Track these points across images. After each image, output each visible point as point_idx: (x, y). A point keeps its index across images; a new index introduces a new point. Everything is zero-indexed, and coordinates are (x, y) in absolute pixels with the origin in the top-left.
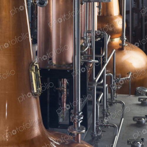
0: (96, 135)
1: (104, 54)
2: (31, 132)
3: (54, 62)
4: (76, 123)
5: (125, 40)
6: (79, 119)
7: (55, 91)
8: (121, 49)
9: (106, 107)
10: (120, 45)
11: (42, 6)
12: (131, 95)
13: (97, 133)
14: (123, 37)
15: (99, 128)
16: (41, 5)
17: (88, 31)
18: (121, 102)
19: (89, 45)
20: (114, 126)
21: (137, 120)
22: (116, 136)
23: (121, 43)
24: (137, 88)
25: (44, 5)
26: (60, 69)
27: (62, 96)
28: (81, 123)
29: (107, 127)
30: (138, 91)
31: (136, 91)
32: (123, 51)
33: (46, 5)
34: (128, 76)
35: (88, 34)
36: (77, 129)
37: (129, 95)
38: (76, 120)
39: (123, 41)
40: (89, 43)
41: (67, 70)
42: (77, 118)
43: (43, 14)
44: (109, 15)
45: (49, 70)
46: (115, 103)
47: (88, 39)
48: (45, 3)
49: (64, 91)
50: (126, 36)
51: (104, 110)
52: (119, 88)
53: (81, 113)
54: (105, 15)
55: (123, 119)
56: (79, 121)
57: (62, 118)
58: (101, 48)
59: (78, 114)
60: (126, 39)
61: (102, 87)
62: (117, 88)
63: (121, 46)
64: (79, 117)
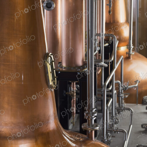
0: (106, 140)
1: (112, 59)
2: (47, 126)
3: (64, 65)
4: (90, 119)
5: (132, 49)
6: (93, 116)
7: (65, 95)
8: (128, 58)
9: (115, 114)
10: (127, 53)
11: (50, 9)
12: (138, 105)
13: (107, 138)
14: (130, 45)
15: (109, 134)
16: (48, 9)
17: (96, 34)
18: (129, 109)
19: (97, 49)
20: (123, 132)
21: (145, 127)
22: (126, 142)
23: (128, 52)
24: (144, 97)
25: (51, 8)
26: (70, 71)
27: (72, 101)
28: (94, 120)
29: (116, 132)
30: (145, 100)
31: (143, 100)
32: (130, 60)
33: (53, 8)
34: (136, 84)
35: (96, 37)
36: (91, 126)
37: (136, 104)
38: (90, 117)
39: (130, 49)
40: (97, 47)
41: (77, 73)
42: (91, 115)
43: (50, 18)
44: (116, 22)
45: (59, 72)
46: (124, 110)
47: (97, 42)
48: (53, 6)
49: (73, 96)
50: (132, 44)
51: (113, 116)
52: (127, 96)
53: (94, 110)
54: (112, 22)
55: (131, 126)
56: (92, 118)
57: (72, 123)
58: (110, 54)
59: (92, 111)
60: (133, 47)
61: (111, 94)
62: (125, 97)
63: (128, 55)
64: (93, 114)
